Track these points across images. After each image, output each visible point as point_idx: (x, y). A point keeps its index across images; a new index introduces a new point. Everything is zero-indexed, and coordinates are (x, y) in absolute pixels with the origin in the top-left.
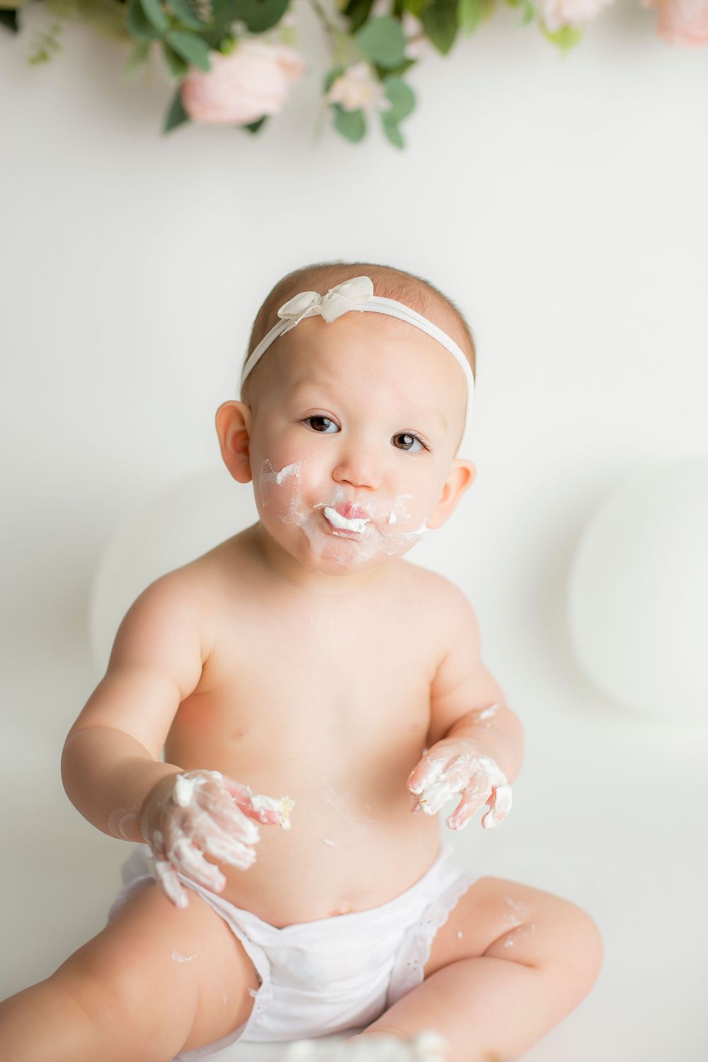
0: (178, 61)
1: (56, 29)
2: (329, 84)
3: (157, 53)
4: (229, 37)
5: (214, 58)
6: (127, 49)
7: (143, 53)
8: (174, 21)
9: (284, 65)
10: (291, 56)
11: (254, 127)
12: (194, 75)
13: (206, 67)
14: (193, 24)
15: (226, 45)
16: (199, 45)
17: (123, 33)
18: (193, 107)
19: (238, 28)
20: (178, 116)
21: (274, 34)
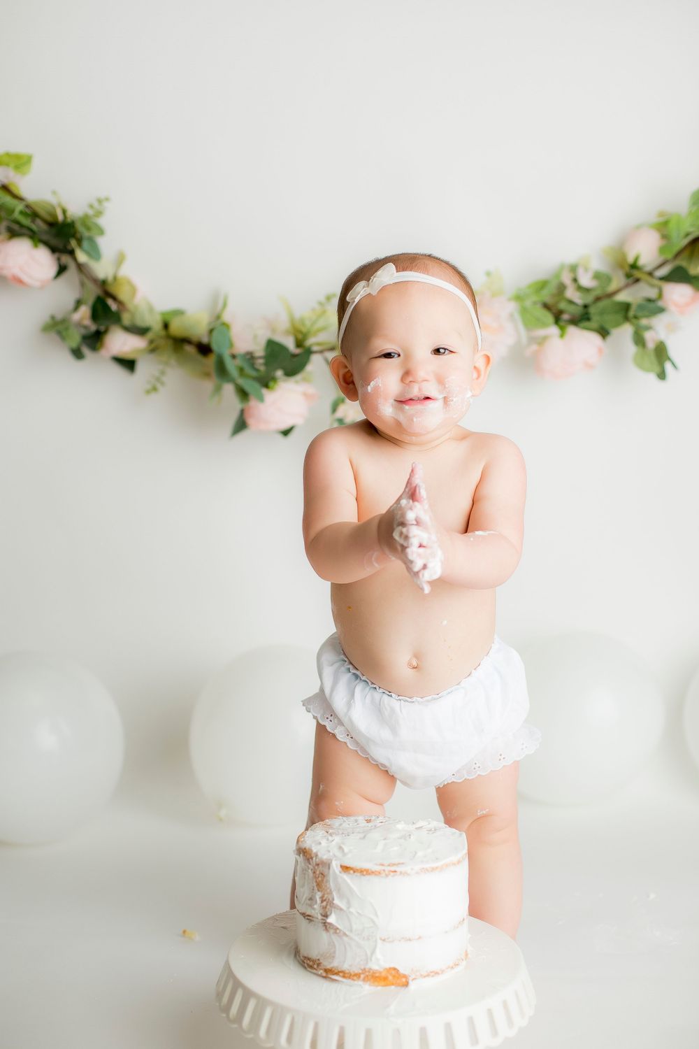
0: (243, 394)
1: (163, 373)
2: (334, 409)
3: (229, 389)
4: (274, 379)
5: (264, 391)
6: (208, 385)
7: (218, 389)
8: (241, 370)
9: (305, 395)
10: (310, 390)
11: (286, 433)
12: (253, 402)
13: (261, 399)
14: (254, 374)
15: (271, 384)
16: (256, 385)
17: (207, 375)
18: (251, 421)
19: (279, 373)
20: (241, 425)
21: (299, 377)
